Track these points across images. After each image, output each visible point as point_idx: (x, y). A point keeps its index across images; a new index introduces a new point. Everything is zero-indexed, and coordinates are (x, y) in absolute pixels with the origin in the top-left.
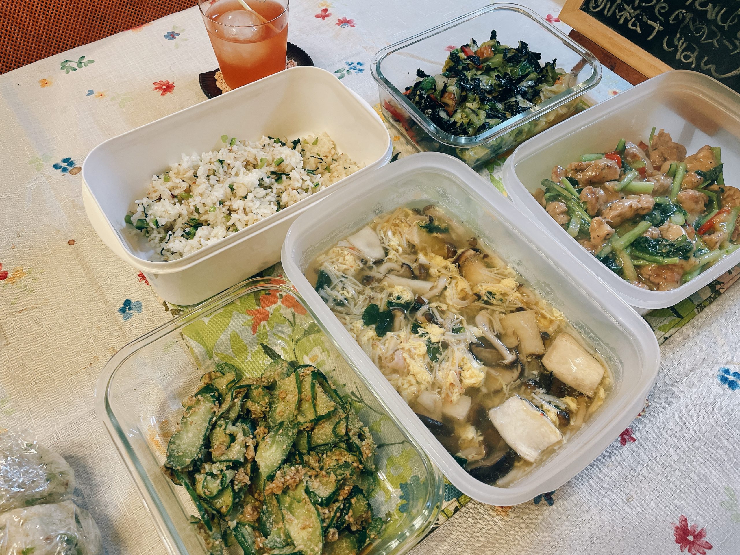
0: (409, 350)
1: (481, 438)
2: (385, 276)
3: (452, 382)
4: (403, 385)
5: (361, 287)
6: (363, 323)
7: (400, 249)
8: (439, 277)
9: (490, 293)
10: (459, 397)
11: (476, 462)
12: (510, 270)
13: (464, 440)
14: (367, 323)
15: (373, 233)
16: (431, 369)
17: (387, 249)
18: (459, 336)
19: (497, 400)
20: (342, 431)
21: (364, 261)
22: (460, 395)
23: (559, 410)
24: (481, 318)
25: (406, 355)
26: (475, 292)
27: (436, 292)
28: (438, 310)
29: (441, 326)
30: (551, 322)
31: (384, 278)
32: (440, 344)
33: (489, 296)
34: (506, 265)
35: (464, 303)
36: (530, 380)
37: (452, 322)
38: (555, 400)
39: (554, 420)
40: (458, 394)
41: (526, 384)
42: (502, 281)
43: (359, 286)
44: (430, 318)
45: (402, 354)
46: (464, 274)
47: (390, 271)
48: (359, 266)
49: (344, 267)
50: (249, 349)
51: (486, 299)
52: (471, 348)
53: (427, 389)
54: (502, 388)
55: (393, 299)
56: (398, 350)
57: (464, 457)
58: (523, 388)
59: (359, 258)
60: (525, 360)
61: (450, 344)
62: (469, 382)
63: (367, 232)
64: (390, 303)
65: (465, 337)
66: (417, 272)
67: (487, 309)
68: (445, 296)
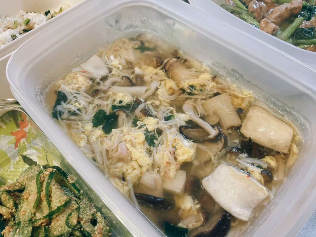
0: (131, 140)
1: (198, 206)
2: (110, 87)
3: (168, 160)
4: (127, 170)
5: (90, 99)
6: (92, 126)
7: (121, 67)
8: (152, 81)
9: (192, 86)
10: (175, 172)
11: (196, 228)
12: (205, 67)
13: (184, 210)
14: (96, 125)
15: (100, 59)
16: (150, 153)
17: (111, 69)
18: (169, 122)
19: (208, 170)
20: (74, 221)
21: (93, 80)
22: (177, 170)
23: (261, 170)
24: (187, 106)
25: (128, 145)
26: (181, 87)
27: (150, 93)
28: (153, 106)
29: (155, 117)
30: (243, 99)
31: (109, 89)
32: (155, 131)
33: (191, 89)
34: (202, 65)
35: (173, 97)
36: (233, 148)
37: (164, 112)
38: (257, 161)
39: (259, 178)
40: (174, 170)
41: (230, 152)
42: (200, 76)
43: (88, 98)
44: (146, 113)
45: (125, 145)
46: (170, 76)
47: (114, 84)
48: (89, 83)
49: (77, 86)
50: (12, 161)
51: (189, 91)
52: (181, 130)
53: (148, 170)
54: (211, 159)
55: (117, 103)
56: (121, 142)
57: (185, 227)
58: (229, 155)
59: (88, 78)
60: (227, 133)
61: (163, 129)
62: (182, 158)
63: (95, 59)
64: (114, 107)
65: (175, 122)
66: (134, 81)
67: (191, 99)
68: (157, 95)
